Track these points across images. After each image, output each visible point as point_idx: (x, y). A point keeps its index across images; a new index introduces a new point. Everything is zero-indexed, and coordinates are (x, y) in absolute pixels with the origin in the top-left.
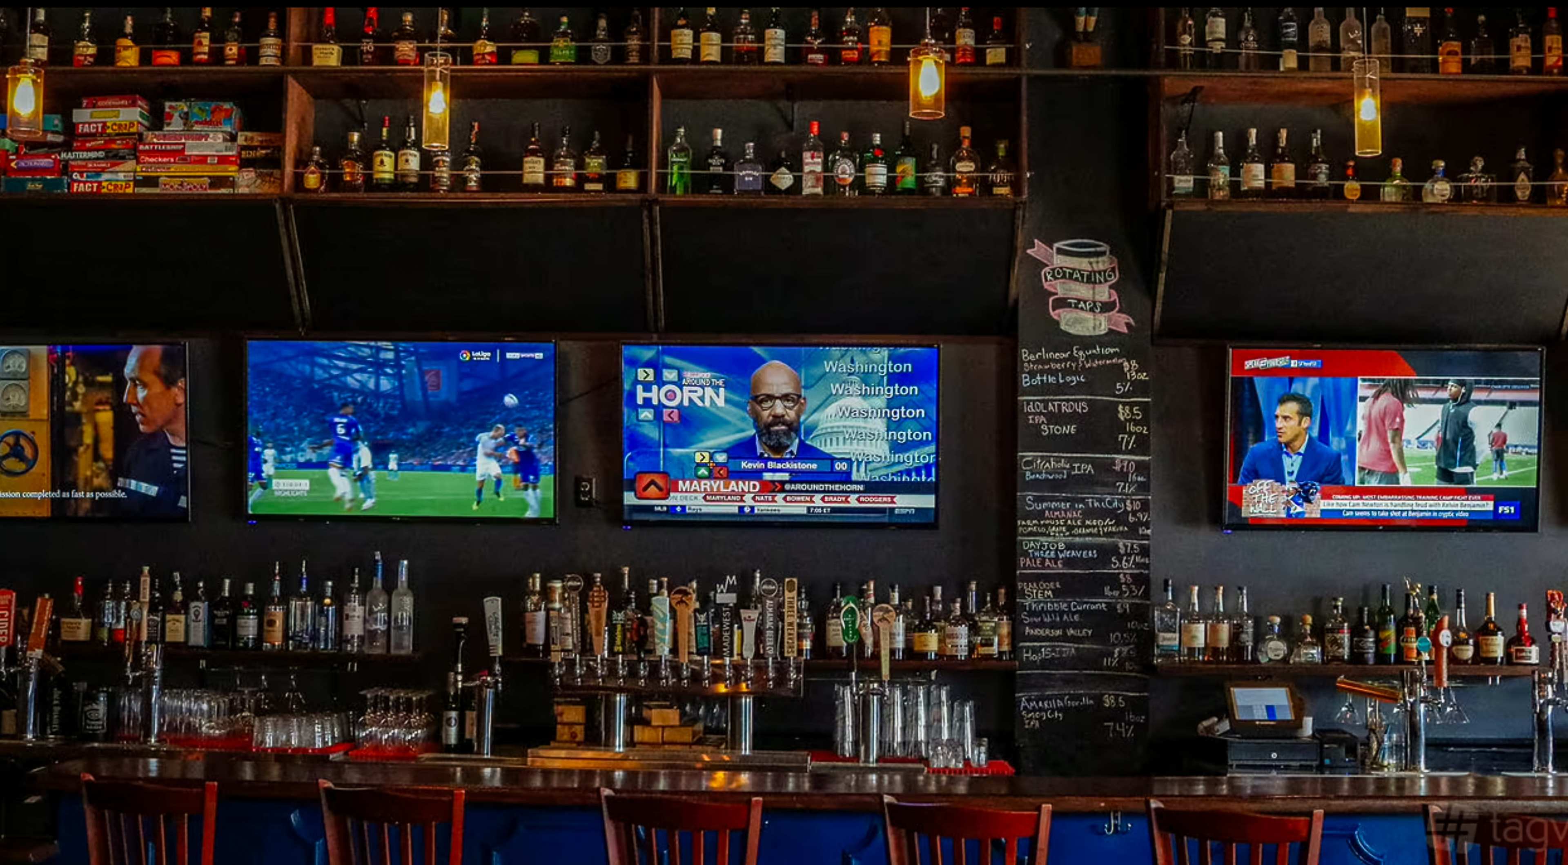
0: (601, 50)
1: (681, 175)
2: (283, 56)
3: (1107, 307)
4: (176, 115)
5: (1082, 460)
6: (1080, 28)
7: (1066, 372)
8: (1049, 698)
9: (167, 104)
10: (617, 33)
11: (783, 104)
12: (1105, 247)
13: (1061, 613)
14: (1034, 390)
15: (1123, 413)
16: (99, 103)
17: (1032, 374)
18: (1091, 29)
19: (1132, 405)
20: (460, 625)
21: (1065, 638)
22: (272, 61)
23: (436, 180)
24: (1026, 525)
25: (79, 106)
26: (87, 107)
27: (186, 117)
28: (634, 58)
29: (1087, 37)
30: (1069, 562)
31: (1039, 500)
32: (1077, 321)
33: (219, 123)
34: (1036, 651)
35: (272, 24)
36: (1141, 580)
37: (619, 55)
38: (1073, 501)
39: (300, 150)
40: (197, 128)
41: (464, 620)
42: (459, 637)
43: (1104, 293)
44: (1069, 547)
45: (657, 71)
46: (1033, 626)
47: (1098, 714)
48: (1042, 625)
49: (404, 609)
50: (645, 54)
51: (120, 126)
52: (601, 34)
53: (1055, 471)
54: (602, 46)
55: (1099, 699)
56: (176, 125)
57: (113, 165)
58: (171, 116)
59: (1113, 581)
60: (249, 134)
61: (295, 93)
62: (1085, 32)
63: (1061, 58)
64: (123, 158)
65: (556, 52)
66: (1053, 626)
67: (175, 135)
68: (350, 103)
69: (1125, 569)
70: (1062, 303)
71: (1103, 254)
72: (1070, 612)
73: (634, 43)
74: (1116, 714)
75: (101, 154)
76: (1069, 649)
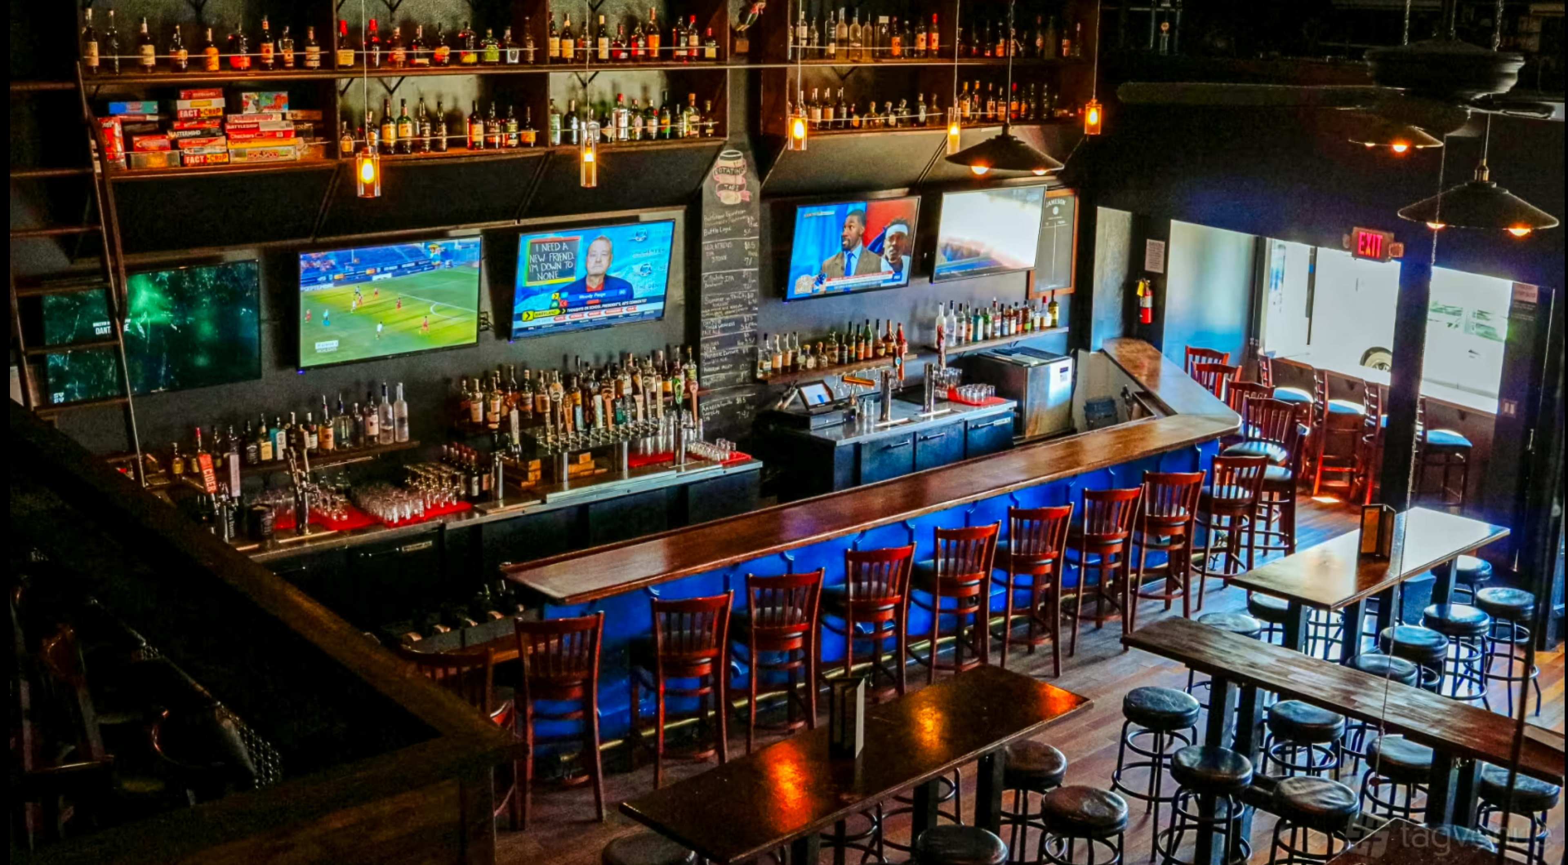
3: (741, 188)
4: (251, 102)
5: (728, 274)
7: (723, 226)
8: (714, 403)
9: (244, 94)
12: (741, 154)
13: (719, 358)
14: (710, 237)
15: (747, 246)
16: (195, 95)
17: (708, 229)
19: (751, 241)
21: (721, 371)
24: (704, 312)
25: (179, 98)
26: (184, 99)
27: (257, 103)
30: (724, 330)
31: (711, 298)
32: (728, 197)
33: (280, 107)
34: (708, 380)
36: (754, 336)
38: (725, 296)
40: (266, 111)
43: (740, 180)
44: (723, 322)
46: (707, 366)
47: (734, 407)
48: (711, 366)
51: (210, 111)
53: (718, 281)
55: (734, 401)
56: (251, 110)
57: (210, 141)
58: (247, 103)
59: (741, 337)
60: (294, 112)
64: (214, 135)
66: (715, 366)
67: (251, 117)
69: (746, 330)
70: (722, 187)
71: (739, 158)
72: (723, 357)
74: (742, 407)
75: (198, 133)
76: (722, 376)
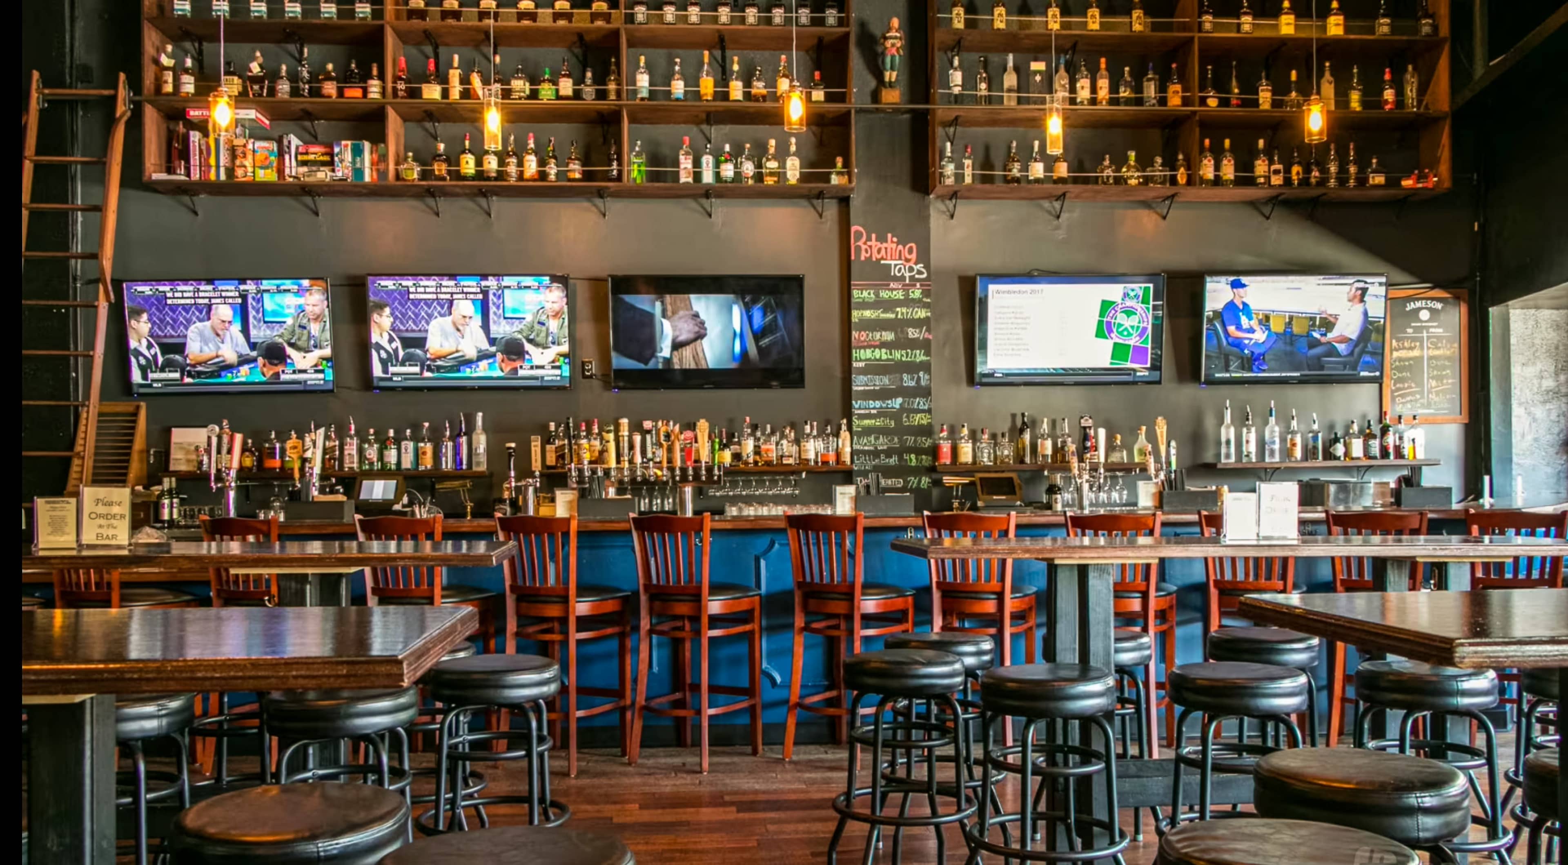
0: (589, 91)
1: (639, 171)
2: (383, 93)
6: (887, 79)
10: (597, 80)
11: (704, 127)
18: (893, 80)
20: (510, 448)
22: (377, 96)
23: (507, 174)
28: (613, 96)
29: (891, 85)
35: (375, 72)
37: (602, 95)
39: (397, 155)
41: (513, 445)
42: (510, 455)
45: (626, 105)
49: (481, 441)
50: (619, 93)
52: (589, 82)
54: (588, 89)
61: (392, 117)
62: (890, 82)
63: (875, 97)
65: (543, 92)
68: (429, 125)
73: (612, 86)
